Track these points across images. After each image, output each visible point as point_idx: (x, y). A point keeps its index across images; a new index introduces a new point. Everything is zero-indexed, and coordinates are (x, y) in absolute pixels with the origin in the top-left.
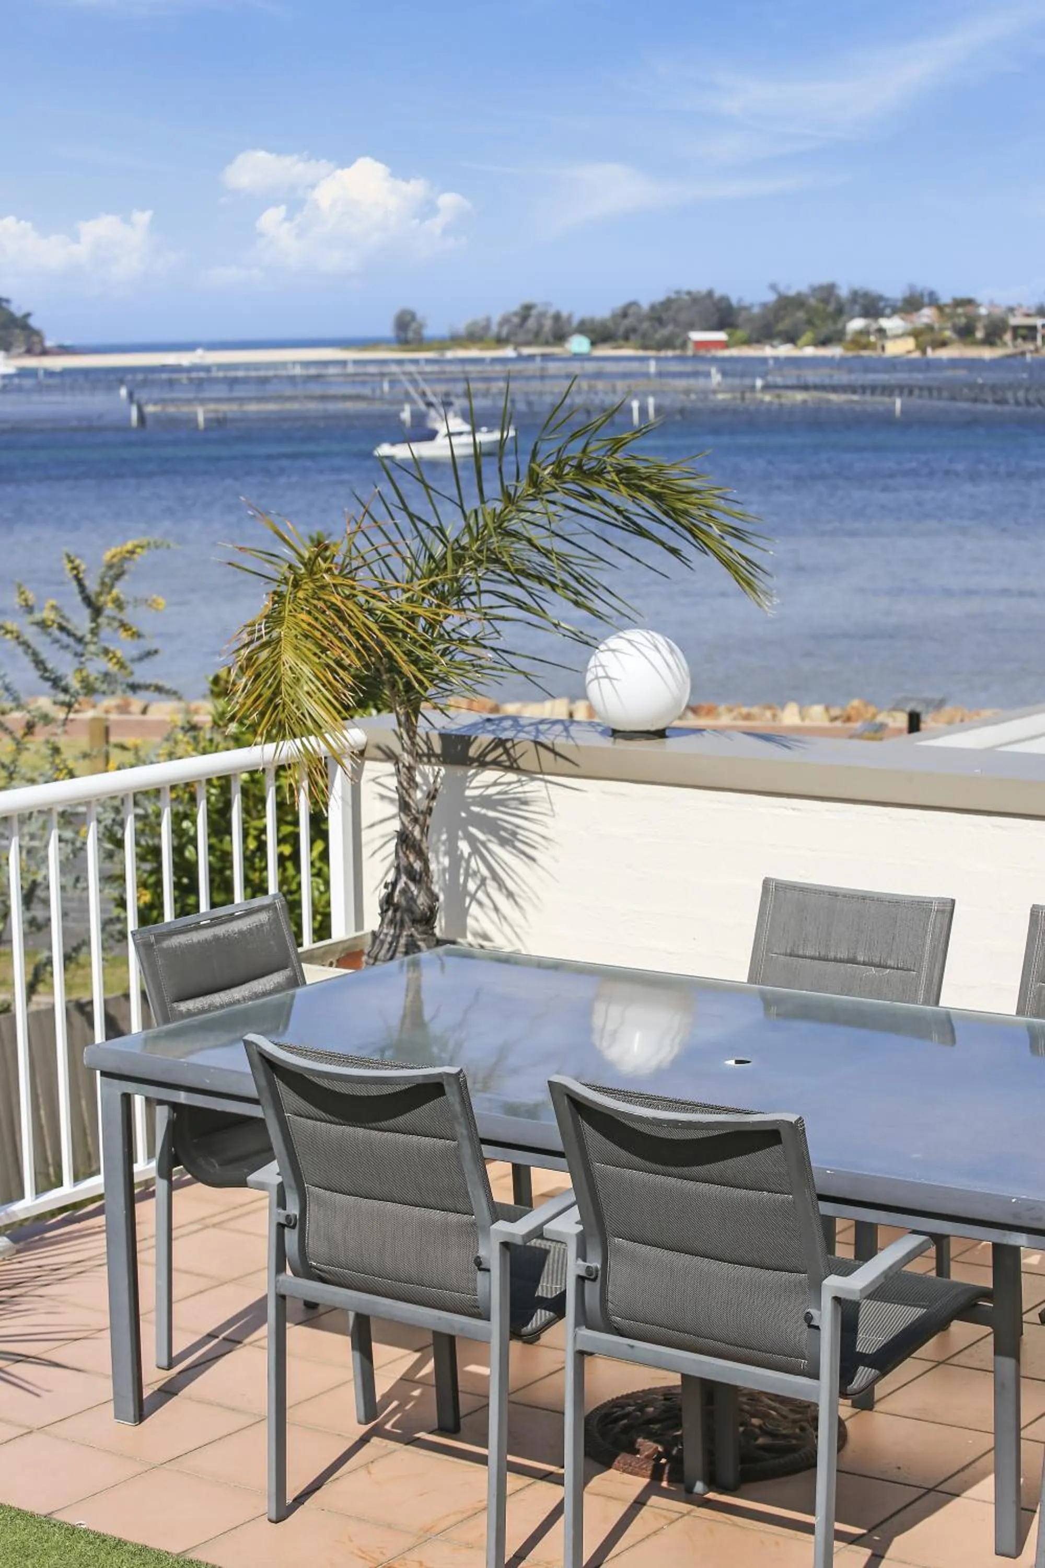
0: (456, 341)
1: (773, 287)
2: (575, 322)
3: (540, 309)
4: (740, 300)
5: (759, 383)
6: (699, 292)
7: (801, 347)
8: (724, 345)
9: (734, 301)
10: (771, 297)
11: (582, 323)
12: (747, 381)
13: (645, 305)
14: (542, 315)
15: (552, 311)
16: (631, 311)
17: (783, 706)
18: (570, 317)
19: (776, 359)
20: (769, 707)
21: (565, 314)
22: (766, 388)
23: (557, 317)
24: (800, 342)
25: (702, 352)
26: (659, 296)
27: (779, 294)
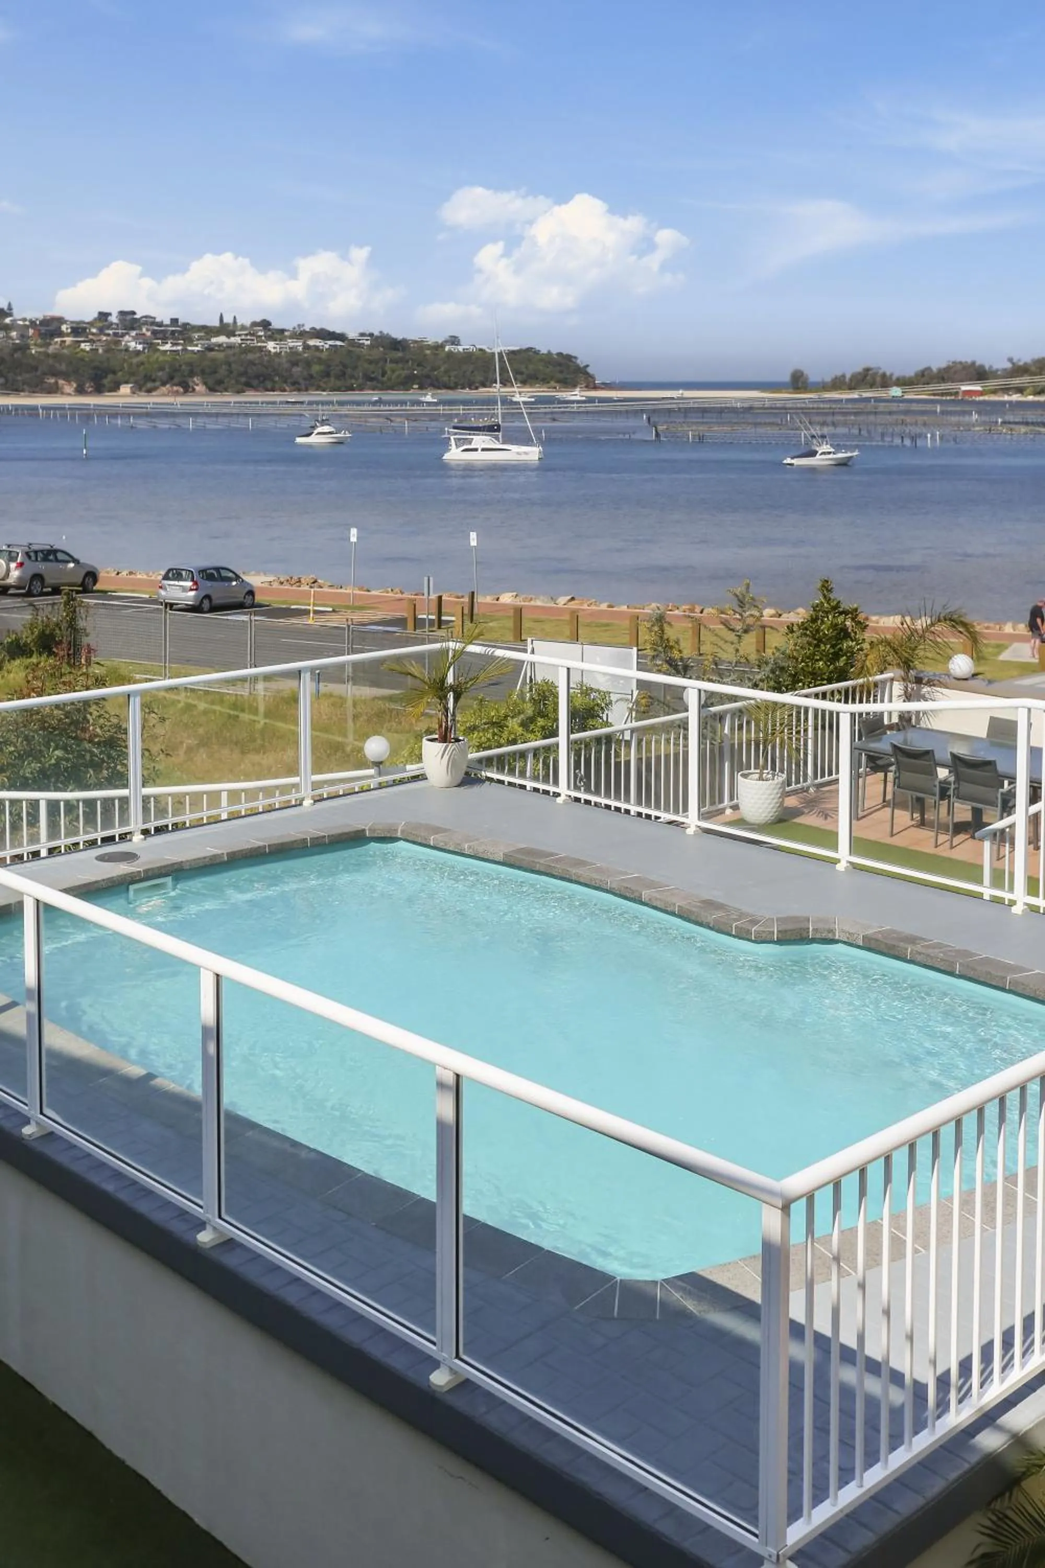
0: (825, 387)
1: (1010, 360)
2: (894, 378)
3: (874, 371)
4: (991, 367)
5: (1000, 420)
6: (966, 362)
7: (1026, 396)
8: (981, 393)
9: (987, 368)
10: (1008, 365)
11: (898, 379)
12: (993, 419)
13: (935, 369)
14: (876, 374)
15: (881, 372)
16: (926, 373)
17: (1005, 624)
18: (892, 375)
19: (1010, 403)
20: (998, 624)
21: (888, 374)
22: (1004, 423)
23: (884, 375)
24: (1025, 393)
25: (967, 398)
26: (943, 365)
27: (1013, 364)
